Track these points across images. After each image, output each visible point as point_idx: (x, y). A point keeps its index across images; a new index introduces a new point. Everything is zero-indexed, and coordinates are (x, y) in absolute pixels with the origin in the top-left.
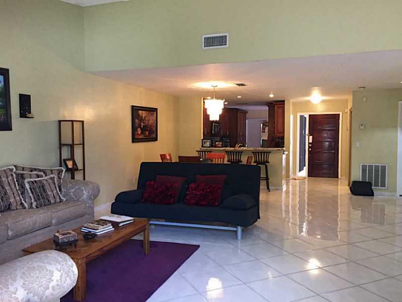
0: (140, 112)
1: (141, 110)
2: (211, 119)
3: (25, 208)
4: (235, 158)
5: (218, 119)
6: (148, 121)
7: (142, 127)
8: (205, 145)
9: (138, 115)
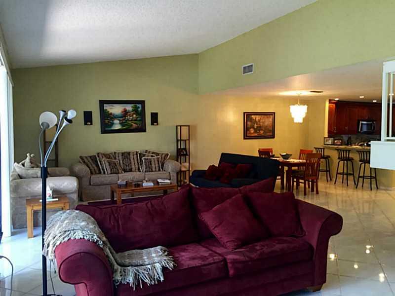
0: (253, 116)
1: (253, 115)
2: (296, 121)
3: (140, 172)
4: (345, 156)
5: (301, 121)
6: (263, 123)
7: (255, 127)
8: (327, 143)
9: (251, 118)
